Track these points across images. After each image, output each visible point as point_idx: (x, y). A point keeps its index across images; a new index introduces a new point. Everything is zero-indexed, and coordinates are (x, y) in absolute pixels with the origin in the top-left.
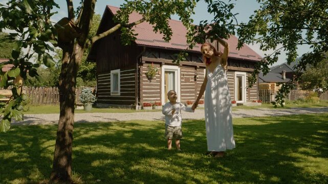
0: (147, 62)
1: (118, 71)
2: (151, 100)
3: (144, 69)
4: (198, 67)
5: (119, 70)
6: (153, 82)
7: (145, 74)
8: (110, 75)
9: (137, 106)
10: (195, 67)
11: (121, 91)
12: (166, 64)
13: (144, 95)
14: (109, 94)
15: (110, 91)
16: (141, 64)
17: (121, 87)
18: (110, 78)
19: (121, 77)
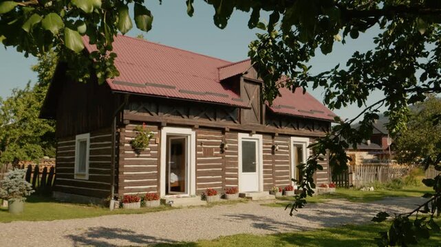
0: (132, 122)
1: (87, 137)
2: (139, 190)
3: (128, 134)
4: (227, 129)
5: (88, 134)
6: (143, 157)
7: (131, 142)
8: (74, 143)
9: (113, 202)
10: (223, 131)
11: (90, 171)
12: (169, 125)
13: (126, 181)
14: (72, 177)
15: (73, 171)
16: (122, 125)
17: (91, 165)
18: (74, 148)
19: (91, 146)
